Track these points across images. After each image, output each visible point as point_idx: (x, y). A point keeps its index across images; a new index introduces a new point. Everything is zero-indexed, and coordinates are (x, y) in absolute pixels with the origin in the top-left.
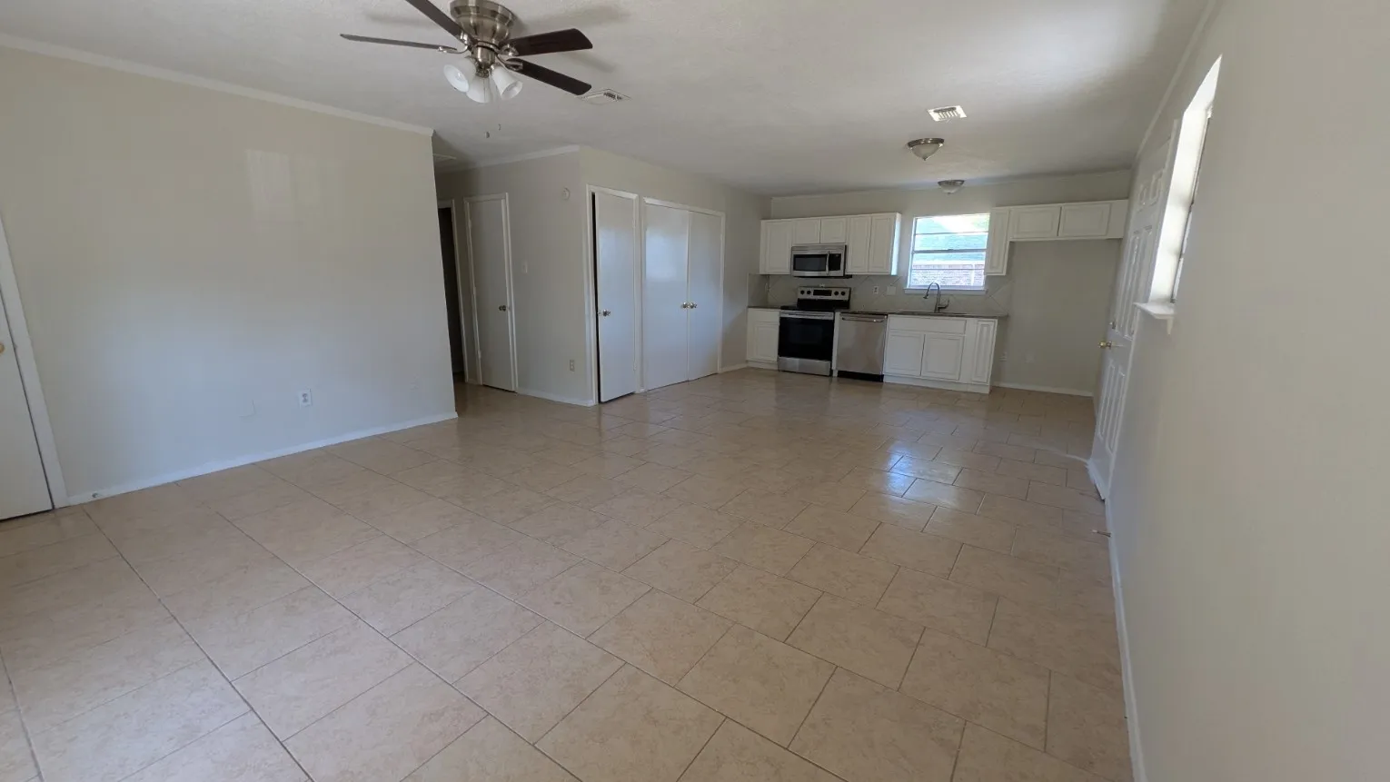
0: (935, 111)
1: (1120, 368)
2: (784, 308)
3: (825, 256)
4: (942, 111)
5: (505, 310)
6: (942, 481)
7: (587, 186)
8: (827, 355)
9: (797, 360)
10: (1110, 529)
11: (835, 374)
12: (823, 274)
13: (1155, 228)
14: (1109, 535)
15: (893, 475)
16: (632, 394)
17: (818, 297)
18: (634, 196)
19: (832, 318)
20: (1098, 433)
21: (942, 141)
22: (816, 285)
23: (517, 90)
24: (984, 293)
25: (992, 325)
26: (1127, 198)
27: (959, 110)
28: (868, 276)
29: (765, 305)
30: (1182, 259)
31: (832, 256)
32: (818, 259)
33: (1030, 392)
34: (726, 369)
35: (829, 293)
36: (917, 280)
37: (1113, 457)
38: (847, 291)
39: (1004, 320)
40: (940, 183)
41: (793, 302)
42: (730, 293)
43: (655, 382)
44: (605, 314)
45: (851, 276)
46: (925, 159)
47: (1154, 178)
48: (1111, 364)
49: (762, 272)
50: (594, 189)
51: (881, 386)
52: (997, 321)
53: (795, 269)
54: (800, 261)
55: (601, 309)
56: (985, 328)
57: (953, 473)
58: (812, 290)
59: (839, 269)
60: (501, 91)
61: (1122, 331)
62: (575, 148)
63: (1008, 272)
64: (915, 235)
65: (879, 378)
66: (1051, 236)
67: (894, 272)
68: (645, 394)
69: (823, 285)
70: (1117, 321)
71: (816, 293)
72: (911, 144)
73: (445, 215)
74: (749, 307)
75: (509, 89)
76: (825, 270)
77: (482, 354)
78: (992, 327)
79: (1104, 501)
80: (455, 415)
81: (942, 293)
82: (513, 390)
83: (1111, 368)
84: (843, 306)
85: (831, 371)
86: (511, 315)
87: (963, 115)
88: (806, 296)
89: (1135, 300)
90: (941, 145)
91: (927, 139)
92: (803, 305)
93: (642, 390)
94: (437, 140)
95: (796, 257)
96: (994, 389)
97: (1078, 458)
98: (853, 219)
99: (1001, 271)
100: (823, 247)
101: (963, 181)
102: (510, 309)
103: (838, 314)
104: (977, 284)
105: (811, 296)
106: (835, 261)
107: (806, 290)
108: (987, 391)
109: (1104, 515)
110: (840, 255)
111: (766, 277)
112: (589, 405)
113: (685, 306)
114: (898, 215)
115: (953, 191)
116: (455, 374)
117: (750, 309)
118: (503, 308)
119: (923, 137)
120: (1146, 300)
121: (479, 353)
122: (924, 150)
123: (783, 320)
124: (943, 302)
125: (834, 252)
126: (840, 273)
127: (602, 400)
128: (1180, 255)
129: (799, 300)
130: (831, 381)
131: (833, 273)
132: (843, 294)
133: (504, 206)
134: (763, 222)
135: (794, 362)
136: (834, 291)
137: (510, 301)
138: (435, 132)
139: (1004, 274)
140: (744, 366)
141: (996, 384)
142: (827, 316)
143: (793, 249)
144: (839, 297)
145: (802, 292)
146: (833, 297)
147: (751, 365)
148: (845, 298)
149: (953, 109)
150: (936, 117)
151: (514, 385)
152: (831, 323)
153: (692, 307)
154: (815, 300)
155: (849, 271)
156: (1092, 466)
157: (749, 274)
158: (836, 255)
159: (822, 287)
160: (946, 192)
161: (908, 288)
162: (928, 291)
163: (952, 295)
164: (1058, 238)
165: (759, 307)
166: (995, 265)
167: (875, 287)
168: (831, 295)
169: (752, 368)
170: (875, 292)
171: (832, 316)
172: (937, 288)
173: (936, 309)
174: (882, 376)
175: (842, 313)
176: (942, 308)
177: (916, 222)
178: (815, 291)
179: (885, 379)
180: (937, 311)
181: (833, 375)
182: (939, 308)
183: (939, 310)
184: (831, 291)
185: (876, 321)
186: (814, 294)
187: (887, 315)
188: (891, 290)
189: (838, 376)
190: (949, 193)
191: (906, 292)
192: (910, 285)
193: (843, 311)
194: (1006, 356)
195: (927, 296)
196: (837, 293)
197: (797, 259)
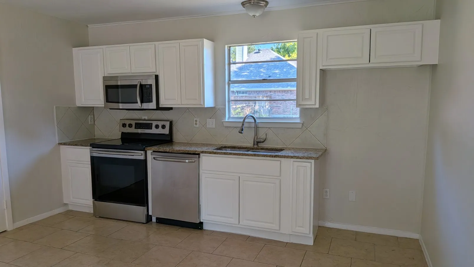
3: (135, 86)
9: (111, 204)
12: (138, 106)
17: (140, 131)
19: (142, 158)
22: (138, 117)
24: (300, 126)
25: (308, 167)
28: (187, 108)
32: (129, 90)
35: (149, 126)
38: (167, 125)
40: (243, 3)
49: (79, 104)
51: (202, 235)
52: (313, 161)
53: (108, 101)
54: (113, 91)
56: (302, 171)
58: (133, 123)
59: (150, 101)
63: (321, 102)
64: (229, 64)
65: (199, 226)
66: (363, 62)
67: (209, 102)
71: (138, 126)
74: (60, 144)
76: (137, 102)
78: (309, 169)
81: (260, 125)
85: (149, 218)
88: (127, 130)
95: (108, 87)
98: (160, 45)
99: (314, 102)
100: (133, 76)
101: (267, 2)
103: (149, 153)
105: (133, 130)
106: (146, 92)
107: (127, 122)
110: (151, 85)
114: (207, 43)
115: (257, 14)
117: (63, 147)
124: (262, 135)
125: (143, 83)
126: (153, 105)
129: (123, 134)
130: (150, 229)
131: (145, 106)
132: (164, 127)
134: (75, 51)
136: (154, 124)
139: (317, 106)
141: (321, 224)
142: (138, 155)
143: (105, 79)
144: (160, 131)
145: (125, 125)
146: (154, 131)
147: (69, 208)
148: (166, 131)
154: (136, 134)
155: (163, 103)
157: (56, 107)
158: (147, 86)
159: (145, 120)
160: (251, 14)
161: (227, 120)
162: (243, 125)
163: (269, 128)
164: (370, 65)
165: (69, 144)
166: (307, 97)
167: (195, 119)
168: (151, 129)
169: (72, 211)
170: (196, 124)
171: (142, 155)
172: (254, 121)
173: (254, 144)
174: (201, 223)
175: (154, 151)
176: (260, 142)
177: (229, 50)
178: (136, 123)
179: (205, 227)
180: (256, 146)
181: (153, 221)
182: (258, 142)
183: (257, 145)
184: (152, 124)
185: (189, 162)
186: (135, 128)
187: (199, 154)
188: (211, 123)
189: (157, 222)
190: (254, 16)
191: (225, 125)
192: (229, 117)
193: (155, 148)
194: (328, 194)
195: (242, 130)
196: (157, 127)
197: (109, 90)
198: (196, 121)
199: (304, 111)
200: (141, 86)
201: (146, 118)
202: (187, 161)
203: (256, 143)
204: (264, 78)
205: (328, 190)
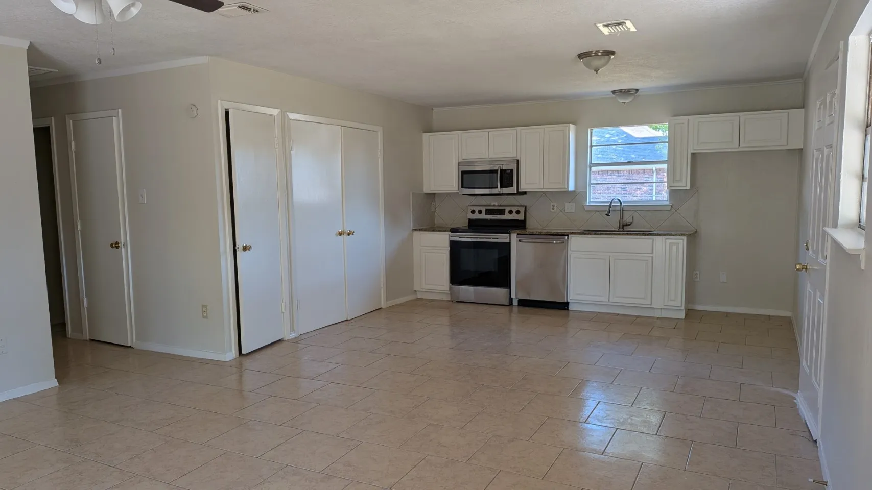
0: (605, 26)
1: (818, 294)
2: (453, 230)
3: (496, 171)
4: (612, 25)
5: (118, 247)
6: (645, 431)
7: (219, 101)
8: (506, 284)
9: (471, 288)
10: (827, 477)
11: (515, 303)
12: (495, 191)
13: (835, 147)
14: (825, 484)
15: (589, 426)
16: (280, 341)
17: (490, 217)
18: (275, 112)
19: (507, 241)
20: (804, 364)
21: (613, 53)
22: (488, 203)
23: (134, 11)
24: (669, 208)
25: (681, 243)
26: (803, 107)
27: (629, 24)
28: (544, 193)
29: (432, 228)
30: (866, 184)
31: (503, 172)
32: (488, 175)
33: (727, 315)
34: (391, 303)
35: (502, 212)
36: (597, 196)
37: (821, 391)
38: (522, 210)
39: (693, 237)
40: (614, 92)
41: (464, 224)
42: (392, 215)
43: (306, 325)
44: (245, 248)
45: (525, 193)
46: (597, 72)
47: (829, 96)
48: (808, 288)
49: (427, 190)
50: (227, 105)
51: (568, 316)
52: (685, 238)
53: (463, 187)
54: (468, 177)
55: (239, 244)
56: (674, 248)
57: (655, 419)
58: (483, 209)
59: (512, 186)
60: (116, 12)
61: (816, 252)
62: (203, 60)
63: (692, 184)
64: (591, 146)
65: (564, 306)
66: (733, 147)
67: (571, 188)
68: (296, 341)
69: (494, 203)
70: (810, 241)
71: (489, 212)
72: (581, 56)
73: (42, 136)
74: (416, 230)
75: (126, 9)
76: (497, 188)
77: (89, 303)
78: (681, 246)
79: (816, 441)
80: (54, 383)
81: (625, 209)
82: (129, 345)
83: (810, 293)
84: (519, 225)
85: (511, 299)
86: (126, 254)
87: (633, 29)
88: (477, 217)
89: (824, 226)
90: (612, 57)
91: (598, 51)
92: (475, 226)
93: (293, 336)
94: (34, 55)
95: (463, 173)
96: (689, 313)
97: (786, 392)
98: (523, 131)
99: (685, 184)
100: (492, 162)
101: (637, 90)
102: (125, 245)
103: (514, 236)
104: (660, 197)
105: (483, 216)
106: (507, 177)
107: (477, 209)
108: (682, 316)
109: (817, 459)
110: (512, 170)
111: (432, 196)
112: (227, 360)
113: (340, 234)
114: (572, 127)
115: (627, 101)
116: (53, 326)
117: (415, 233)
118: (116, 245)
119: (594, 49)
120: (835, 226)
121: (85, 300)
122: (596, 62)
123: (453, 244)
124: (627, 218)
125: (504, 168)
126: (513, 190)
127: (243, 352)
128: (863, 179)
129: (470, 221)
130: (511, 312)
131: (506, 190)
132: (518, 212)
133: (117, 125)
134: (426, 136)
135: (468, 291)
136: (507, 209)
137: (125, 236)
138: (30, 42)
139: (688, 187)
140: (411, 297)
141: (690, 307)
142: (502, 238)
143: (459, 164)
144: (514, 216)
145: (473, 212)
146: (507, 216)
147: (419, 296)
148: (521, 217)
149: (623, 23)
150: (606, 31)
151: (131, 339)
152: (508, 245)
153: (349, 235)
154: (486, 220)
155: (524, 187)
156: (800, 400)
157: (413, 193)
158: (507, 171)
159: (494, 206)
160: (621, 101)
161: (588, 204)
162: (610, 207)
163: (636, 211)
164: (740, 149)
165: (425, 230)
166: (678, 178)
167: (552, 204)
168: (504, 215)
169: (421, 299)
170: (553, 209)
171: (507, 238)
172: (619, 204)
173: (619, 227)
174: (568, 303)
175: (518, 234)
176: (626, 225)
177: (591, 133)
178: (486, 210)
179: (571, 307)
180: (621, 229)
181: (513, 304)
182: (623, 226)
183: (623, 228)
184: (505, 209)
185: (556, 243)
186: (486, 214)
187: (567, 235)
188: (570, 208)
189: (519, 305)
190: (624, 103)
191: (586, 209)
192: (590, 201)
193: (519, 231)
194: (698, 276)
195: (610, 212)
196: (511, 212)
197: (465, 175)
198: (553, 206)
199: (673, 193)
200: (502, 171)
201: (496, 204)
202: (555, 242)
203: (621, 226)
204: (629, 161)
205: (698, 272)
